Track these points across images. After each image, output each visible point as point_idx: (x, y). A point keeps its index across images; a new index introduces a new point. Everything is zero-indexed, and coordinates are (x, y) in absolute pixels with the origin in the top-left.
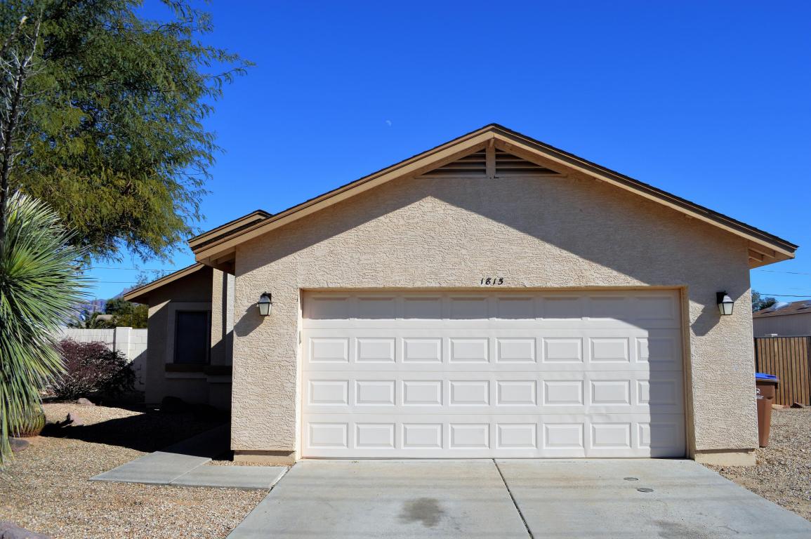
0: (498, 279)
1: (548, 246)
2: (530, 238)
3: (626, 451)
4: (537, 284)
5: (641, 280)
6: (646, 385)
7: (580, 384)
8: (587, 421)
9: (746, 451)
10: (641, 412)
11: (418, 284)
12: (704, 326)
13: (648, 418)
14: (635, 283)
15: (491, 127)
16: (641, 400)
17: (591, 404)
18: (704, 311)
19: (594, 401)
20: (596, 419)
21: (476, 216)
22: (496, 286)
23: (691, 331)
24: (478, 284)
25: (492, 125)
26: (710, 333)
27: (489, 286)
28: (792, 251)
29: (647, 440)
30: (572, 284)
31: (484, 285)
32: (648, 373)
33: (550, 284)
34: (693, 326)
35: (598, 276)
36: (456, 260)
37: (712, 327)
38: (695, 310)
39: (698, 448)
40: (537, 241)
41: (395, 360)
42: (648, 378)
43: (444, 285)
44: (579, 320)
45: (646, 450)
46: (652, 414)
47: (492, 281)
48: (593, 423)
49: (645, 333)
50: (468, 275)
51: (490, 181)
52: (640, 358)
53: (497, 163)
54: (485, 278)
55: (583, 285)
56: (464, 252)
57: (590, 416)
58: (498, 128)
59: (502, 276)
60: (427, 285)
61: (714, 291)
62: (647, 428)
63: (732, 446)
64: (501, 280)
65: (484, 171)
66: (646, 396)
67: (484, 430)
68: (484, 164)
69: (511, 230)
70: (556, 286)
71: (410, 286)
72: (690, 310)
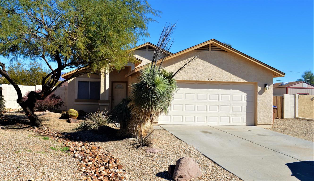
0: (211, 79)
1: (224, 71)
2: (219, 69)
3: (240, 124)
4: (221, 81)
5: (246, 81)
6: (246, 107)
7: (229, 107)
8: (231, 116)
9: (269, 124)
10: (244, 114)
11: (191, 80)
12: (261, 93)
13: (246, 116)
14: (245, 81)
15: (212, 40)
16: (244, 111)
17: (232, 112)
18: (261, 89)
19: (232, 111)
20: (233, 116)
21: (206, 62)
22: (210, 81)
23: (258, 94)
24: (206, 80)
25: (213, 39)
26: (262, 94)
27: (209, 81)
28: (284, 75)
29: (245, 121)
30: (229, 81)
31: (207, 80)
32: (246, 104)
33: (224, 81)
34: (258, 93)
35: (236, 79)
36: (201, 74)
37: (263, 93)
38: (259, 88)
39: (258, 123)
40: (221, 69)
41: (183, 99)
42: (246, 106)
43: (197, 80)
44: (230, 90)
45: (245, 124)
46: (247, 115)
47: (209, 79)
48: (232, 117)
49: (246, 94)
50: (204, 78)
51: (210, 53)
52: (244, 100)
53: (212, 48)
54: (208, 79)
55: (232, 81)
56: (202, 71)
57: (231, 115)
58: (214, 40)
59: (212, 78)
60: (193, 80)
61: (264, 84)
62: (245, 118)
63: (266, 123)
64: (212, 79)
65: (208, 50)
66: (245, 110)
67: (205, 118)
68: (208, 48)
69: (215, 66)
70: (225, 81)
71: (189, 80)
72: (258, 88)
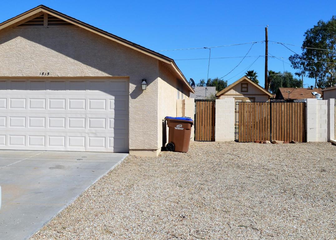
0: (47, 73)
1: (69, 58)
2: (60, 55)
3: (103, 149)
4: (64, 75)
5: (109, 74)
6: (113, 120)
7: (84, 119)
8: (87, 135)
9: (153, 150)
10: (110, 132)
11: (14, 75)
12: (135, 95)
13: (113, 135)
14: (105, 75)
16: (110, 127)
17: (89, 128)
18: (136, 88)
19: (90, 127)
20: (91, 135)
21: (38, 45)
22: (46, 76)
23: (130, 97)
24: (38, 75)
25: (42, 5)
26: (138, 97)
29: (112, 145)
30: (78, 75)
31: (41, 76)
32: (114, 115)
33: (69, 75)
34: (131, 95)
35: (90, 72)
36: (29, 64)
37: (139, 95)
38: (132, 87)
39: (130, 148)
40: (64, 56)
41: (6, 108)
42: (114, 118)
43: (25, 75)
44: (85, 91)
45: (112, 149)
46: (115, 133)
47: (44, 74)
48: (89, 137)
49: (113, 97)
50: (35, 71)
51: (45, 29)
52: (110, 108)
53: (49, 21)
54: (42, 73)
55: (83, 76)
56: (33, 61)
57: (88, 133)
58: (43, 7)
59: (49, 71)
60: (18, 75)
61: (141, 78)
62: (112, 139)
63: (146, 148)
64: (48, 73)
65: (43, 25)
66: (113, 125)
67: (43, 138)
68: (43, 21)
69: (53, 51)
70: (71, 76)
71: (10, 76)
72: (130, 87)
